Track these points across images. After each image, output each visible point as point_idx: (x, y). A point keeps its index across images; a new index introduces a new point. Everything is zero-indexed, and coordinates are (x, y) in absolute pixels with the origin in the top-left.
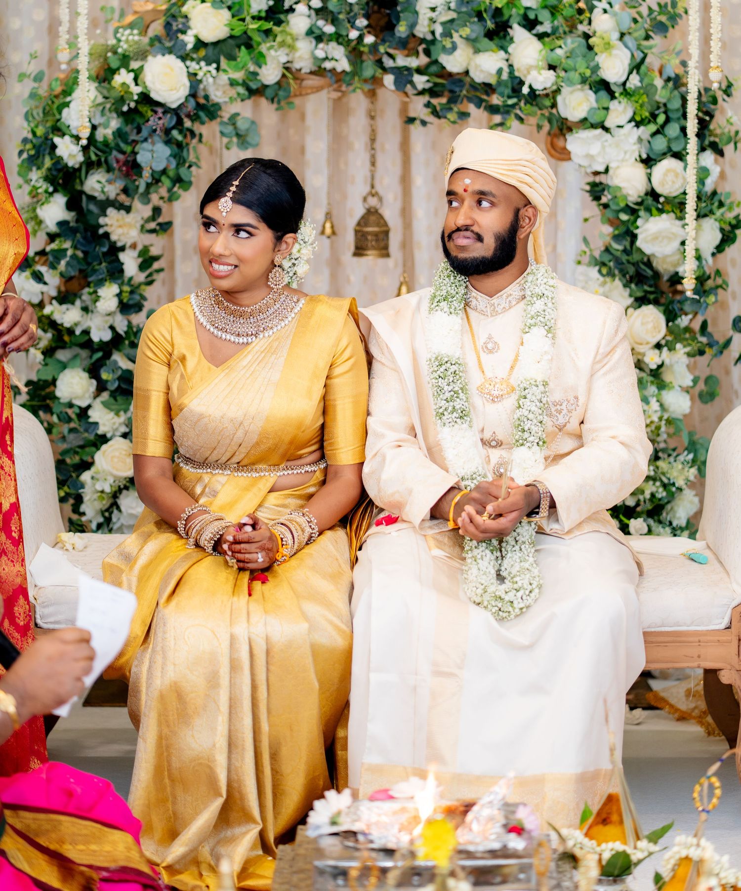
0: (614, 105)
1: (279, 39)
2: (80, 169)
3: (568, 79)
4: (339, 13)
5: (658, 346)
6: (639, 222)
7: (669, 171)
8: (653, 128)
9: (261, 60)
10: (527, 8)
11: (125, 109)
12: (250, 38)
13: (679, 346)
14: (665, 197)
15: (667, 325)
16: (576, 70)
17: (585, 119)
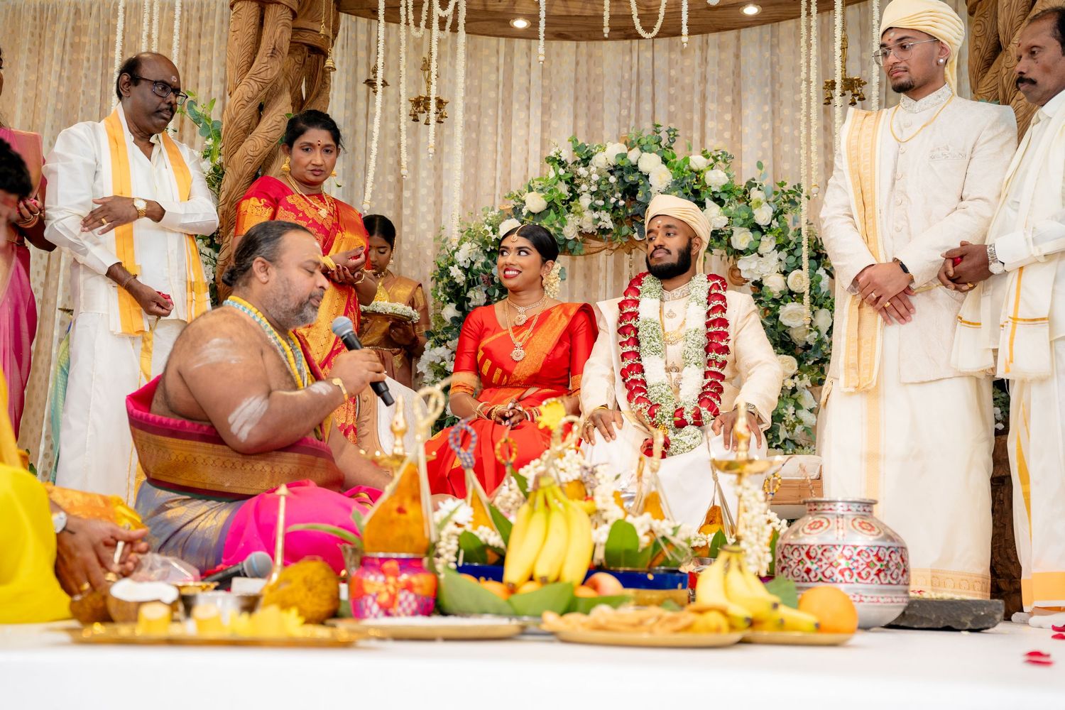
0: (764, 238)
1: (572, 210)
2: (463, 287)
3: (736, 222)
4: (605, 191)
5: (793, 377)
6: (781, 307)
7: (798, 275)
8: (787, 250)
9: (564, 222)
10: (714, 193)
11: (488, 250)
12: (556, 206)
13: (805, 375)
14: (796, 294)
15: (799, 366)
16: (740, 217)
17: (748, 249)
